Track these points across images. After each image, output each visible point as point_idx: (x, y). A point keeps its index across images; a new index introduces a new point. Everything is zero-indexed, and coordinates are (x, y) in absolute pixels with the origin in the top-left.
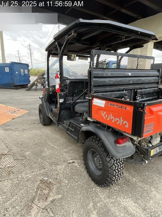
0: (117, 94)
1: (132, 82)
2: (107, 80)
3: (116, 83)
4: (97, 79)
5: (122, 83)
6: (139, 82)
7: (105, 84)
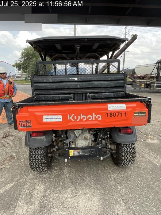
0: (61, 97)
1: (80, 86)
2: (48, 85)
3: (59, 88)
4: (37, 85)
5: (66, 88)
6: (91, 87)
7: (47, 88)
